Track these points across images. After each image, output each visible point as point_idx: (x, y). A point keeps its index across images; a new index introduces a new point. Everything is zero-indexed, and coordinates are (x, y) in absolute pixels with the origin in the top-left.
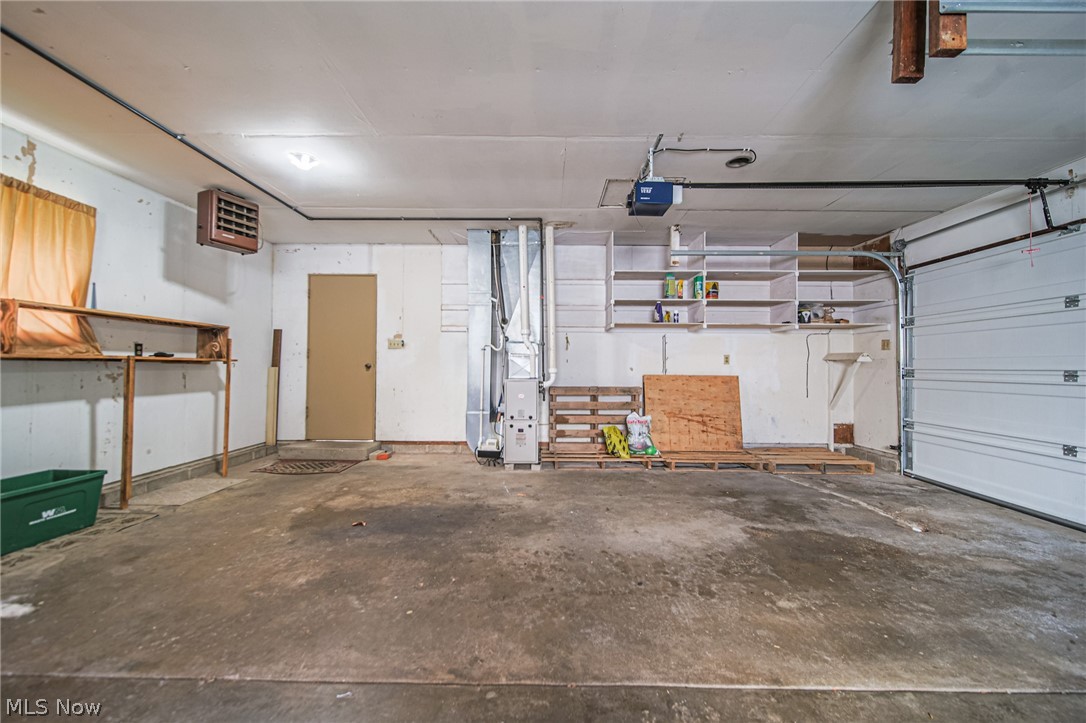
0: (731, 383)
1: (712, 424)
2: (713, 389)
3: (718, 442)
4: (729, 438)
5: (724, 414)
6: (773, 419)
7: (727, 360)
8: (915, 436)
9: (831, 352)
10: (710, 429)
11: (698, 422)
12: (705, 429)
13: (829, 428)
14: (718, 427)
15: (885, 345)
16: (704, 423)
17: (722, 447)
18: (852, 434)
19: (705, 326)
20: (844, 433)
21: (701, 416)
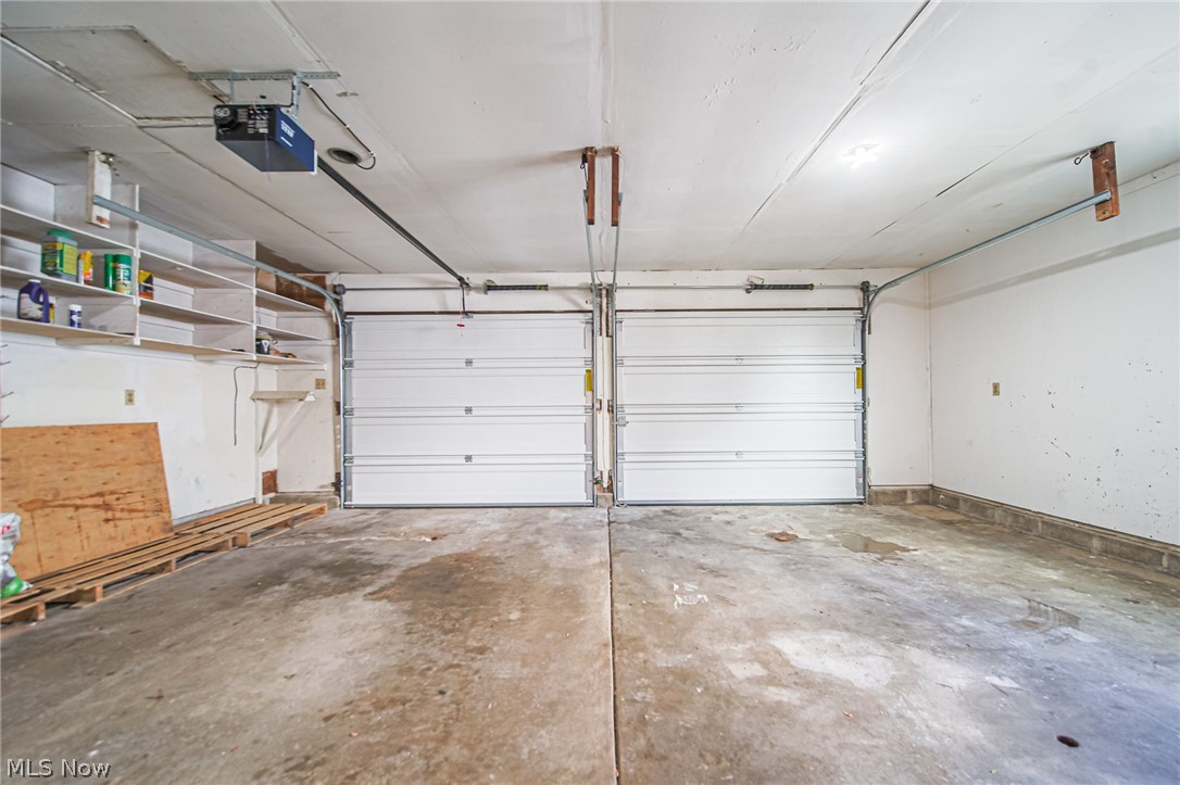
0: (147, 434)
1: (122, 504)
2: (118, 447)
3: (134, 531)
4: (153, 521)
5: (141, 484)
6: (197, 481)
7: (130, 398)
8: (354, 469)
9: (261, 389)
10: (118, 515)
11: (96, 506)
12: (109, 515)
13: (257, 479)
14: (133, 507)
15: (320, 384)
16: (107, 507)
17: (142, 538)
18: (275, 481)
19: (137, 341)
20: (270, 482)
21: (101, 494)
